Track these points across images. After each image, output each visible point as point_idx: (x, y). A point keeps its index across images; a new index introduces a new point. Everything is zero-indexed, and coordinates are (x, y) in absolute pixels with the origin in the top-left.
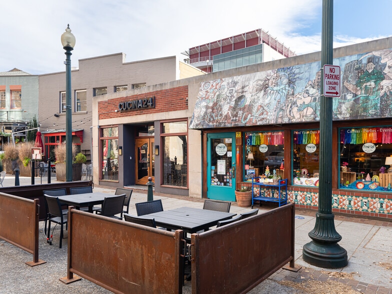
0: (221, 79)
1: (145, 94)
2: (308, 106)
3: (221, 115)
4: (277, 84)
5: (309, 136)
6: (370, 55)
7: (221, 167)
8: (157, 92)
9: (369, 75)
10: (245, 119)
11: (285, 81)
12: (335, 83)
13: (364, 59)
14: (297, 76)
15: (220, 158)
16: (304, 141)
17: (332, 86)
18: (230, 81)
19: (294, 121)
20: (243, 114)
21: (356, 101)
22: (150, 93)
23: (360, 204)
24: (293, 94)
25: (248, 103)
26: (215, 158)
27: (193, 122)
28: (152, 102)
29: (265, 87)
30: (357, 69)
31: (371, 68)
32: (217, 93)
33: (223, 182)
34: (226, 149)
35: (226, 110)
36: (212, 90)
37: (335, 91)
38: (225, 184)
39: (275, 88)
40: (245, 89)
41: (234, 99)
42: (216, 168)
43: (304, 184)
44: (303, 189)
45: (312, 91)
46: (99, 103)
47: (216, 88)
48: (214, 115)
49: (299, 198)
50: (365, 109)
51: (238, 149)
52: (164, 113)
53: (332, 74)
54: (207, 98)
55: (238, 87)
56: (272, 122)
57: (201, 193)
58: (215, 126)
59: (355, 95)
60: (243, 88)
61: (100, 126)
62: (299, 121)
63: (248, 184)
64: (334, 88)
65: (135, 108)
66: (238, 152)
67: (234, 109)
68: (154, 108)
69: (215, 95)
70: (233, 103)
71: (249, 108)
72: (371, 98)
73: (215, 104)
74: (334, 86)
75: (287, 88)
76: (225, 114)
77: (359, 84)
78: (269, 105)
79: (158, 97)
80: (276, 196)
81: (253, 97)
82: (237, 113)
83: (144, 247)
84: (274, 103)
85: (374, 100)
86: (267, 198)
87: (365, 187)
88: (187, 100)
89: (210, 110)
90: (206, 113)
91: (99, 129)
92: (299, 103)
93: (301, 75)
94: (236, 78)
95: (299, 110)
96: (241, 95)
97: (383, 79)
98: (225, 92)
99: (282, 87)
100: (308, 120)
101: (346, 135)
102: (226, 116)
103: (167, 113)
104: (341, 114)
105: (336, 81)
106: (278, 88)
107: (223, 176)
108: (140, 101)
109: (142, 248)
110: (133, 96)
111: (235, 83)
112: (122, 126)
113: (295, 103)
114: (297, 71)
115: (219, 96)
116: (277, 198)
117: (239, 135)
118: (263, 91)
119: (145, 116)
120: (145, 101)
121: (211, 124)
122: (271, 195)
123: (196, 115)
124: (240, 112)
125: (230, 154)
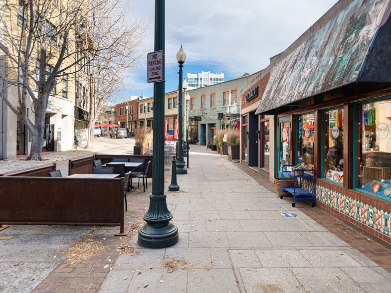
1: (255, 84)
3: (269, 99)
4: (301, 58)
9: (356, 23)
10: (275, 101)
12: (158, 68)
14: (313, 44)
17: (155, 71)
18: (284, 62)
24: (304, 67)
28: (256, 91)
35: (272, 93)
36: (275, 74)
37: (157, 76)
42: (282, 153)
43: (332, 178)
45: (314, 60)
46: (242, 96)
49: (323, 194)
51: (290, 133)
53: (155, 60)
54: (271, 83)
59: (335, 58)
61: (242, 115)
64: (156, 73)
66: (290, 137)
67: (275, 91)
68: (258, 96)
72: (341, 60)
73: (271, 88)
74: (156, 71)
76: (271, 97)
77: (344, 40)
78: (289, 83)
79: (259, 86)
81: (286, 77)
85: (345, 61)
87: (381, 190)
91: (242, 117)
93: (316, 42)
94: (287, 58)
95: (299, 87)
96: (283, 75)
97: (365, 25)
99: (302, 61)
105: (158, 66)
106: (300, 63)
107: (285, 162)
112: (249, 114)
113: (301, 78)
114: (316, 37)
115: (275, 79)
117: (291, 118)
118: (292, 69)
119: (255, 104)
120: (253, 91)
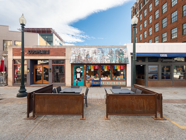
0: (79, 48)
1: (44, 48)
2: (108, 59)
3: (82, 59)
4: (98, 52)
5: (105, 67)
6: (120, 49)
7: (78, 76)
8: (50, 48)
9: (121, 53)
10: (91, 61)
11: (101, 52)
13: (119, 49)
14: (104, 51)
15: (78, 73)
16: (104, 68)
18: (83, 49)
19: (106, 63)
20: (90, 60)
21: (119, 59)
22: (47, 48)
23: (117, 83)
24: (104, 56)
25: (91, 57)
26: (76, 73)
27: (71, 61)
28: (48, 52)
29: (95, 53)
30: (118, 52)
31: (121, 52)
32: (79, 52)
33: (79, 80)
34: (80, 70)
35: (83, 58)
36: (76, 51)
38: (80, 81)
39: (98, 53)
40: (89, 52)
41: (86, 55)
42: (77, 76)
43: (104, 79)
44: (104, 81)
45: (109, 56)
46: (13, 49)
47: (78, 51)
48: (79, 59)
49: (103, 83)
50: (122, 61)
51: (85, 70)
52: (54, 57)
54: (75, 53)
55: (86, 51)
56: (100, 63)
57: (71, 85)
58: (80, 63)
59: (119, 58)
60: (88, 52)
61: (13, 59)
62: (107, 63)
63: (88, 80)
65: (39, 53)
66: (85, 71)
67: (86, 58)
68: (49, 54)
69: (78, 53)
70: (86, 56)
71: (92, 58)
72: (122, 59)
73: (79, 56)
75: (102, 54)
76: (84, 59)
77: (119, 55)
78: (97, 58)
79: (51, 50)
80: (97, 83)
81: (92, 55)
82: (88, 59)
83: (144, 100)
84: (99, 58)
85: (123, 59)
86: (94, 84)
87: (118, 79)
88: (65, 53)
89: (77, 58)
90: (76, 58)
91: (13, 60)
92: (106, 58)
93: (105, 51)
94: (85, 49)
95: (106, 60)
96: (88, 54)
97: (124, 55)
98: (82, 52)
99: (100, 53)
100: (109, 63)
101: (113, 67)
102: (84, 60)
103: (55, 57)
104: (117, 62)
106: (99, 54)
107: (79, 78)
108: (42, 51)
109: (143, 100)
110: (37, 48)
111: (85, 50)
112: (30, 60)
113: (105, 58)
114: (103, 50)
115: (80, 53)
116: (97, 84)
117: (85, 66)
118: (95, 54)
119: (44, 57)
120: (44, 51)
121: (79, 62)
122: (95, 83)
123: (71, 59)
124: (89, 59)
125: (82, 72)
